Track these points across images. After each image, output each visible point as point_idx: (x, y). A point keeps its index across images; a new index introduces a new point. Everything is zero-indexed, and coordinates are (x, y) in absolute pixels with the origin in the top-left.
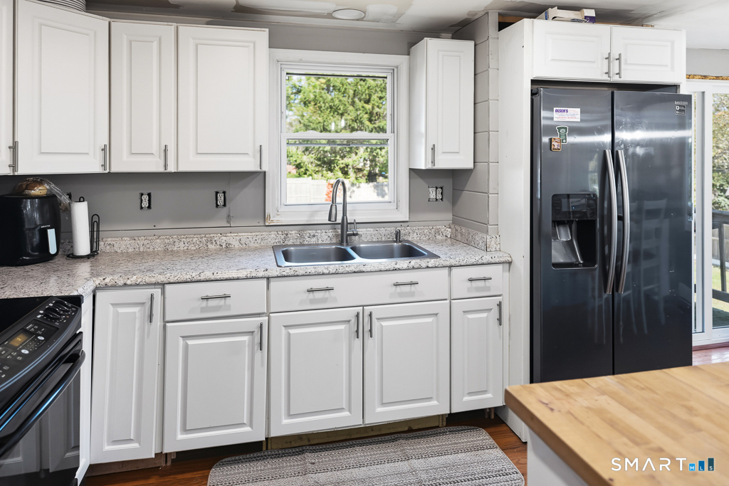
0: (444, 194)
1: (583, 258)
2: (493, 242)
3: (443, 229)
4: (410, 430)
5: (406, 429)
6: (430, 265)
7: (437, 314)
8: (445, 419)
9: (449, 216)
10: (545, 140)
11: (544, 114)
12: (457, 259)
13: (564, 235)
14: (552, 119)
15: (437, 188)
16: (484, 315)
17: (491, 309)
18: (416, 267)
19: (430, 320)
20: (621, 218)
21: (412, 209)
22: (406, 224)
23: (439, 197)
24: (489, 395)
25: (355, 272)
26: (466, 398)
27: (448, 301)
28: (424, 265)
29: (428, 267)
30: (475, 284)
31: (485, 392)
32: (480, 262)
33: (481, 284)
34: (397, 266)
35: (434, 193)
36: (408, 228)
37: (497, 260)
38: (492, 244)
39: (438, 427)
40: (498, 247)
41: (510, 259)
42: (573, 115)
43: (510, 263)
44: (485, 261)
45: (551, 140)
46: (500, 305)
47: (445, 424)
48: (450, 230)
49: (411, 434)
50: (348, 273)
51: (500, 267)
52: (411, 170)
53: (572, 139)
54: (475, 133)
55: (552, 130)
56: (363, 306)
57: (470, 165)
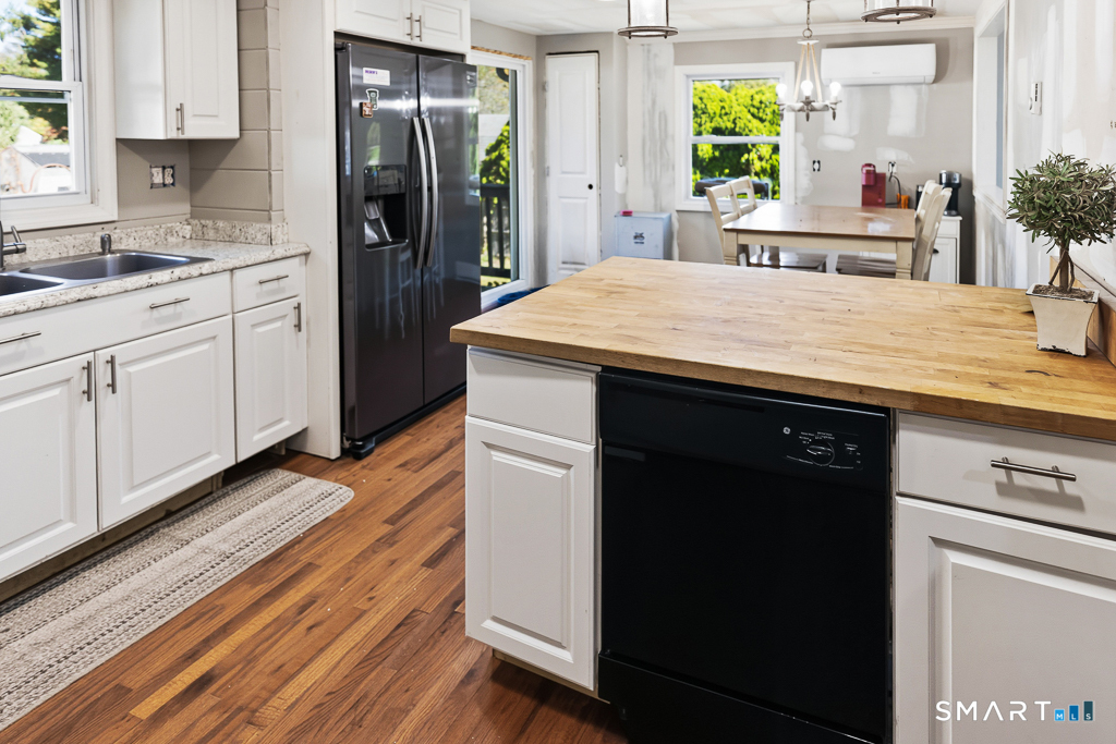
0: (176, 176)
1: (392, 235)
2: (279, 233)
3: (177, 227)
4: (169, 514)
5: (162, 514)
6: (204, 272)
7: (214, 338)
8: (220, 480)
9: (186, 208)
10: (355, 103)
11: (352, 71)
12: (241, 258)
13: (374, 212)
14: (361, 78)
15: (164, 168)
16: (278, 324)
17: (285, 316)
18: (183, 277)
19: (205, 347)
20: (430, 189)
21: (122, 202)
22: (113, 225)
23: (169, 180)
24: (286, 423)
25: (79, 300)
26: (257, 437)
27: (230, 316)
28: (196, 273)
29: (201, 275)
30: (267, 286)
31: (280, 421)
32: (273, 257)
33: (274, 285)
34: (153, 281)
35: (161, 175)
36: (117, 231)
37: (293, 253)
38: (278, 235)
39: (211, 493)
40: (286, 237)
41: (308, 250)
42: (382, 77)
43: (307, 254)
44: (278, 256)
45: (361, 104)
46: (298, 307)
47: (220, 485)
48: (189, 227)
49: (174, 518)
50: (67, 303)
51: (297, 260)
52: (119, 141)
53: (383, 104)
54: (240, 90)
55: (362, 90)
56: (94, 351)
57: (235, 134)
